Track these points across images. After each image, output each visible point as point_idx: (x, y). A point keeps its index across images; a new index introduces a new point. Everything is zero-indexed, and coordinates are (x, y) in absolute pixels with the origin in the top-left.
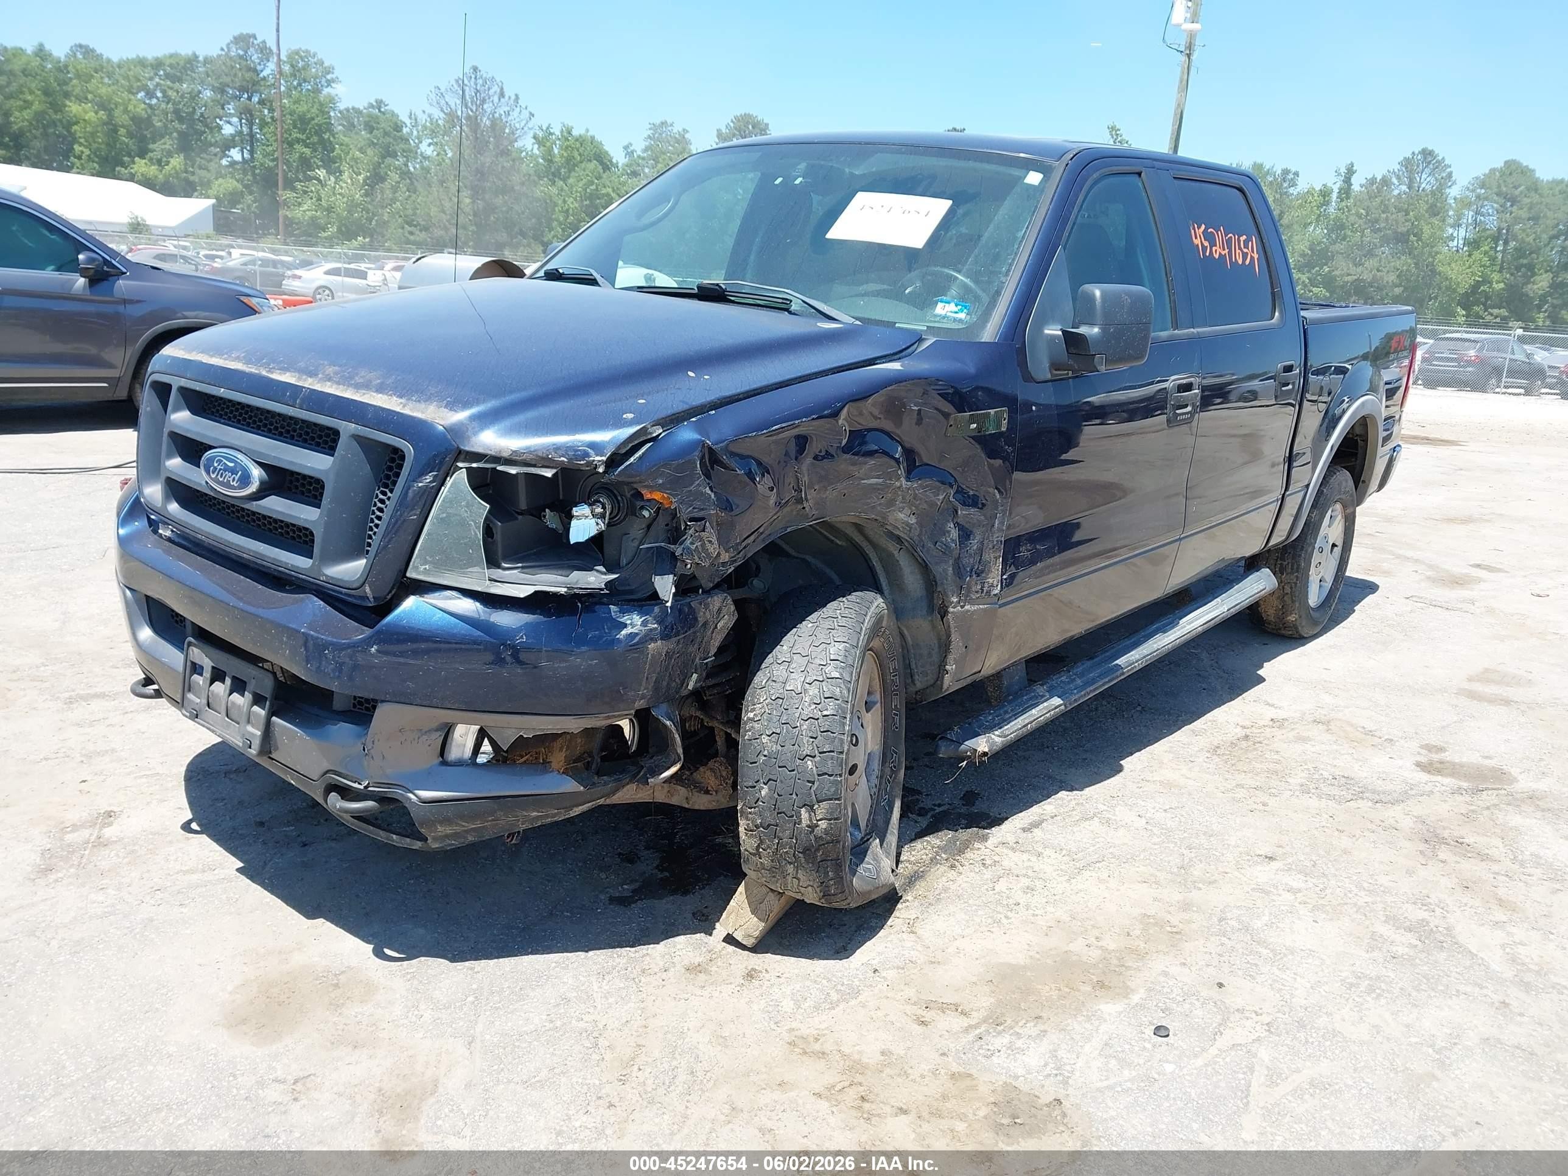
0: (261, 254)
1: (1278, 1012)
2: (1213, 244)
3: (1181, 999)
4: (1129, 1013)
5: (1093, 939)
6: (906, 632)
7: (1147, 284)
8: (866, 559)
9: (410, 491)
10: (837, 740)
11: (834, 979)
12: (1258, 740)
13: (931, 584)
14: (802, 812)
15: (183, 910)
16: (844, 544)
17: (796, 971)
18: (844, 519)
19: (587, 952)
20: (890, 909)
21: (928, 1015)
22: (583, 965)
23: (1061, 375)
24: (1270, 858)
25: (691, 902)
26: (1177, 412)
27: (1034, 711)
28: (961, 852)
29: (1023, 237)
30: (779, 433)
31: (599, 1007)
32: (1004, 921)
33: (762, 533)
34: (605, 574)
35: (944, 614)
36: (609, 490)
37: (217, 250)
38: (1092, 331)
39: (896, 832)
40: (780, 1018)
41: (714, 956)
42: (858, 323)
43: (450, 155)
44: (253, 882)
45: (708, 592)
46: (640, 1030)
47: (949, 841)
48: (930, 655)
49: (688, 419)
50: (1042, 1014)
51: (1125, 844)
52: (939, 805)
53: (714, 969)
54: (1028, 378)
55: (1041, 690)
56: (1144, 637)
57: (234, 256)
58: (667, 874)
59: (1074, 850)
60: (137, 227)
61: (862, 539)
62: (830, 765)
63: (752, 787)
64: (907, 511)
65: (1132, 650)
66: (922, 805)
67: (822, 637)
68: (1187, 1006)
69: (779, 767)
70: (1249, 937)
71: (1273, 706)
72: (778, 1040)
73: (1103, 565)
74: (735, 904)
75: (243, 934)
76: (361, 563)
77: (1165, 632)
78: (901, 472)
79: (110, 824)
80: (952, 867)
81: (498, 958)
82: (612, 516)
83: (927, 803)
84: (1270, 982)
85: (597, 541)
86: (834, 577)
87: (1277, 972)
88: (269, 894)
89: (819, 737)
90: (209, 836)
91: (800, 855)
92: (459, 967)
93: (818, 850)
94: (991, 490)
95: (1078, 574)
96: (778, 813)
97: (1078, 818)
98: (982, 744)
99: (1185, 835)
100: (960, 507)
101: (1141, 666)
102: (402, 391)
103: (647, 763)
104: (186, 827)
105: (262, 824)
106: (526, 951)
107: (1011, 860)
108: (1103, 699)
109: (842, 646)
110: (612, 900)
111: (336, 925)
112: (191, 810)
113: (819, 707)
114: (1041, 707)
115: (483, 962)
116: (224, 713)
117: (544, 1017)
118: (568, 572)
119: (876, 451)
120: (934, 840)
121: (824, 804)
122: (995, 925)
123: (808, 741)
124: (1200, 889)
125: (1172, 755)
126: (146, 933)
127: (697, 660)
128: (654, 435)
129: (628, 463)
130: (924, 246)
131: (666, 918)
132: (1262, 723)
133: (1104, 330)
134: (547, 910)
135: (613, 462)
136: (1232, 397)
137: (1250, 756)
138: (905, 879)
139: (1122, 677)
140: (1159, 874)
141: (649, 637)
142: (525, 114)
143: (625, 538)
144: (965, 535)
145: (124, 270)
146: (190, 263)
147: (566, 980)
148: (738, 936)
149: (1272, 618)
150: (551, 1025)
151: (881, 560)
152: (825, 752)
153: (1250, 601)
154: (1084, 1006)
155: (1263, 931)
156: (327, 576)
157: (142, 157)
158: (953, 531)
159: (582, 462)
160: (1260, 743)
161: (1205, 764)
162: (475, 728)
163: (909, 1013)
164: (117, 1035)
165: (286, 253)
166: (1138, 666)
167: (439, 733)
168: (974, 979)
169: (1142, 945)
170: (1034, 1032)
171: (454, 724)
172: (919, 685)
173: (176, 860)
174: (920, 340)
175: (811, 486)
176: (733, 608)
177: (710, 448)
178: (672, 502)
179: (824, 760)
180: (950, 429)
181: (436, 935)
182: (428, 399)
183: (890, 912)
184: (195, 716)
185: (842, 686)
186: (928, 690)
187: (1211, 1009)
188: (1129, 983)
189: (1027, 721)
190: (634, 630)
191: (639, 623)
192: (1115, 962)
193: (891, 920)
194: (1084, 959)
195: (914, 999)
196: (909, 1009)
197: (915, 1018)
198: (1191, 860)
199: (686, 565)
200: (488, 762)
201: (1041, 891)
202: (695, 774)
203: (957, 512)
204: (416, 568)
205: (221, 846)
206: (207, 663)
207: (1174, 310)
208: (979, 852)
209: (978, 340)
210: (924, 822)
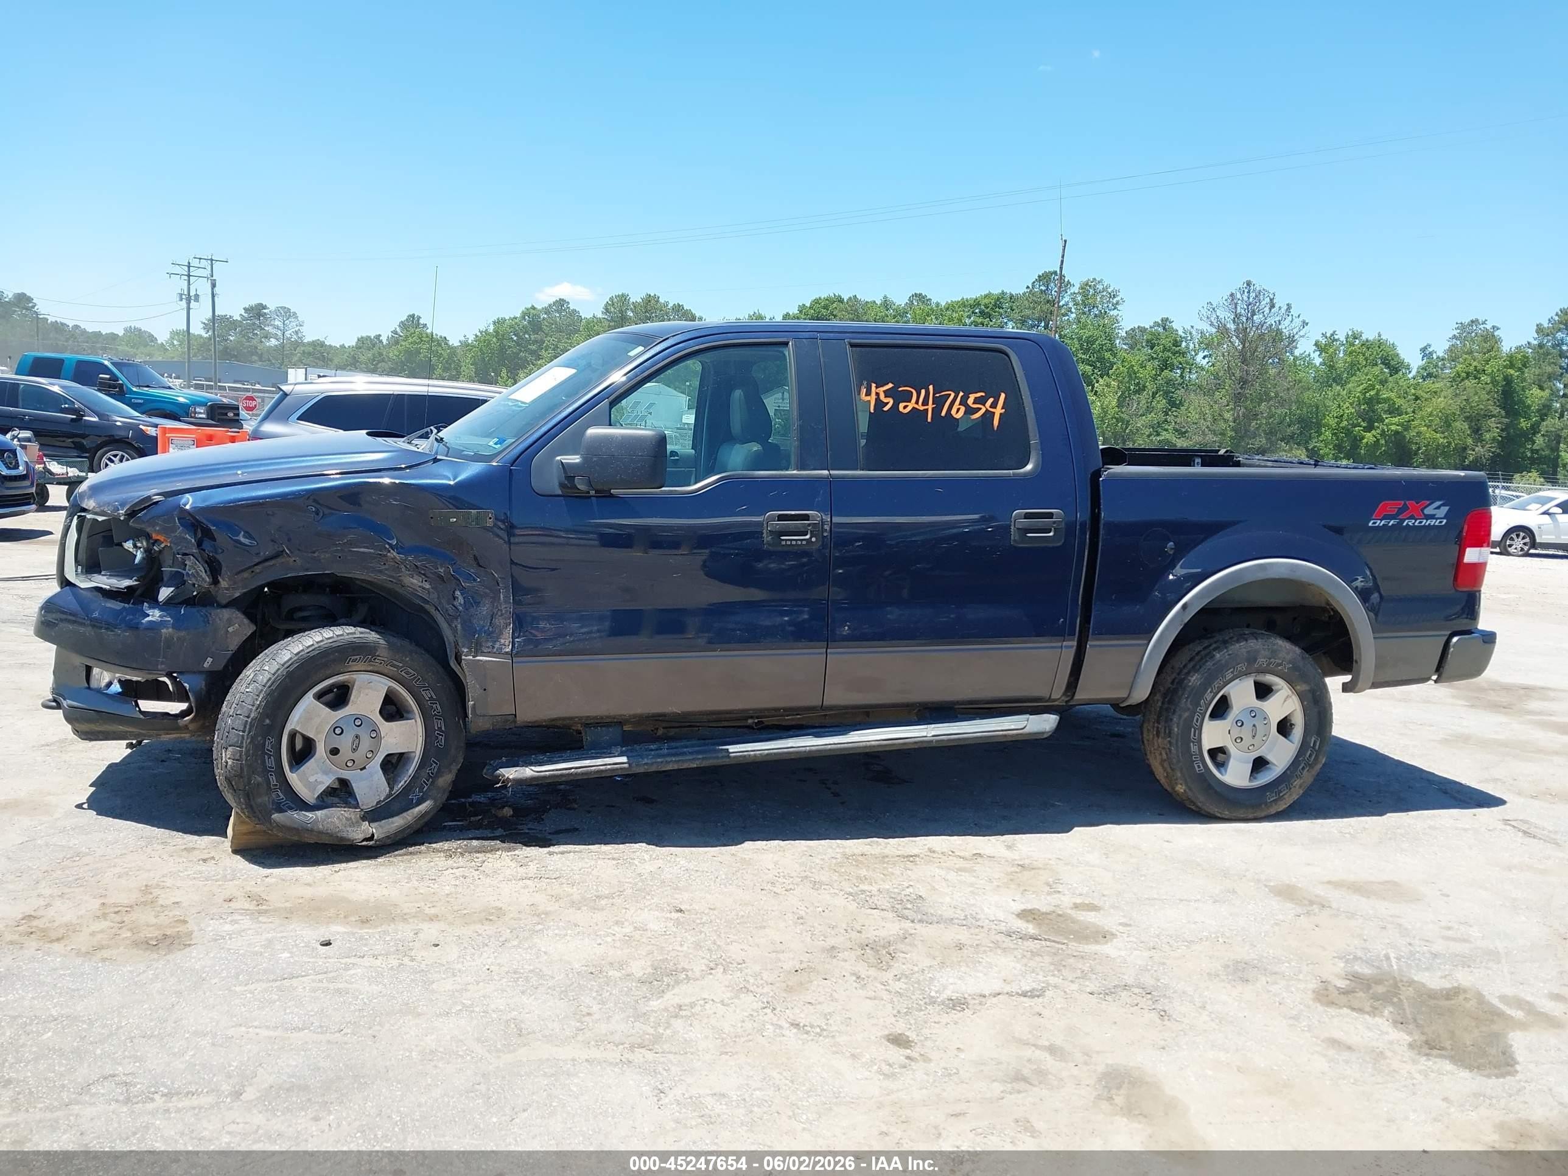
1: (429, 964)
2: (902, 400)
4: (338, 933)
23: (573, 493)
26: (783, 538)
27: (588, 761)
33: (258, 573)
34: (134, 582)
35: (459, 660)
45: (222, 608)
55: (617, 749)
64: (417, 578)
65: (757, 742)
94: (488, 570)
98: (511, 773)
100: (461, 580)
114: (600, 760)
118: (124, 579)
119: (354, 528)
127: (213, 649)
128: (156, 501)
129: (139, 515)
139: (729, 761)
141: (164, 625)
142: (1297, 322)
144: (475, 601)
158: (460, 597)
166: (752, 754)
167: (82, 669)
174: (436, 460)
176: (247, 621)
178: (168, 542)
187: (390, 949)
189: (570, 766)
190: (155, 619)
191: (159, 616)
192: (407, 917)
203: (460, 583)
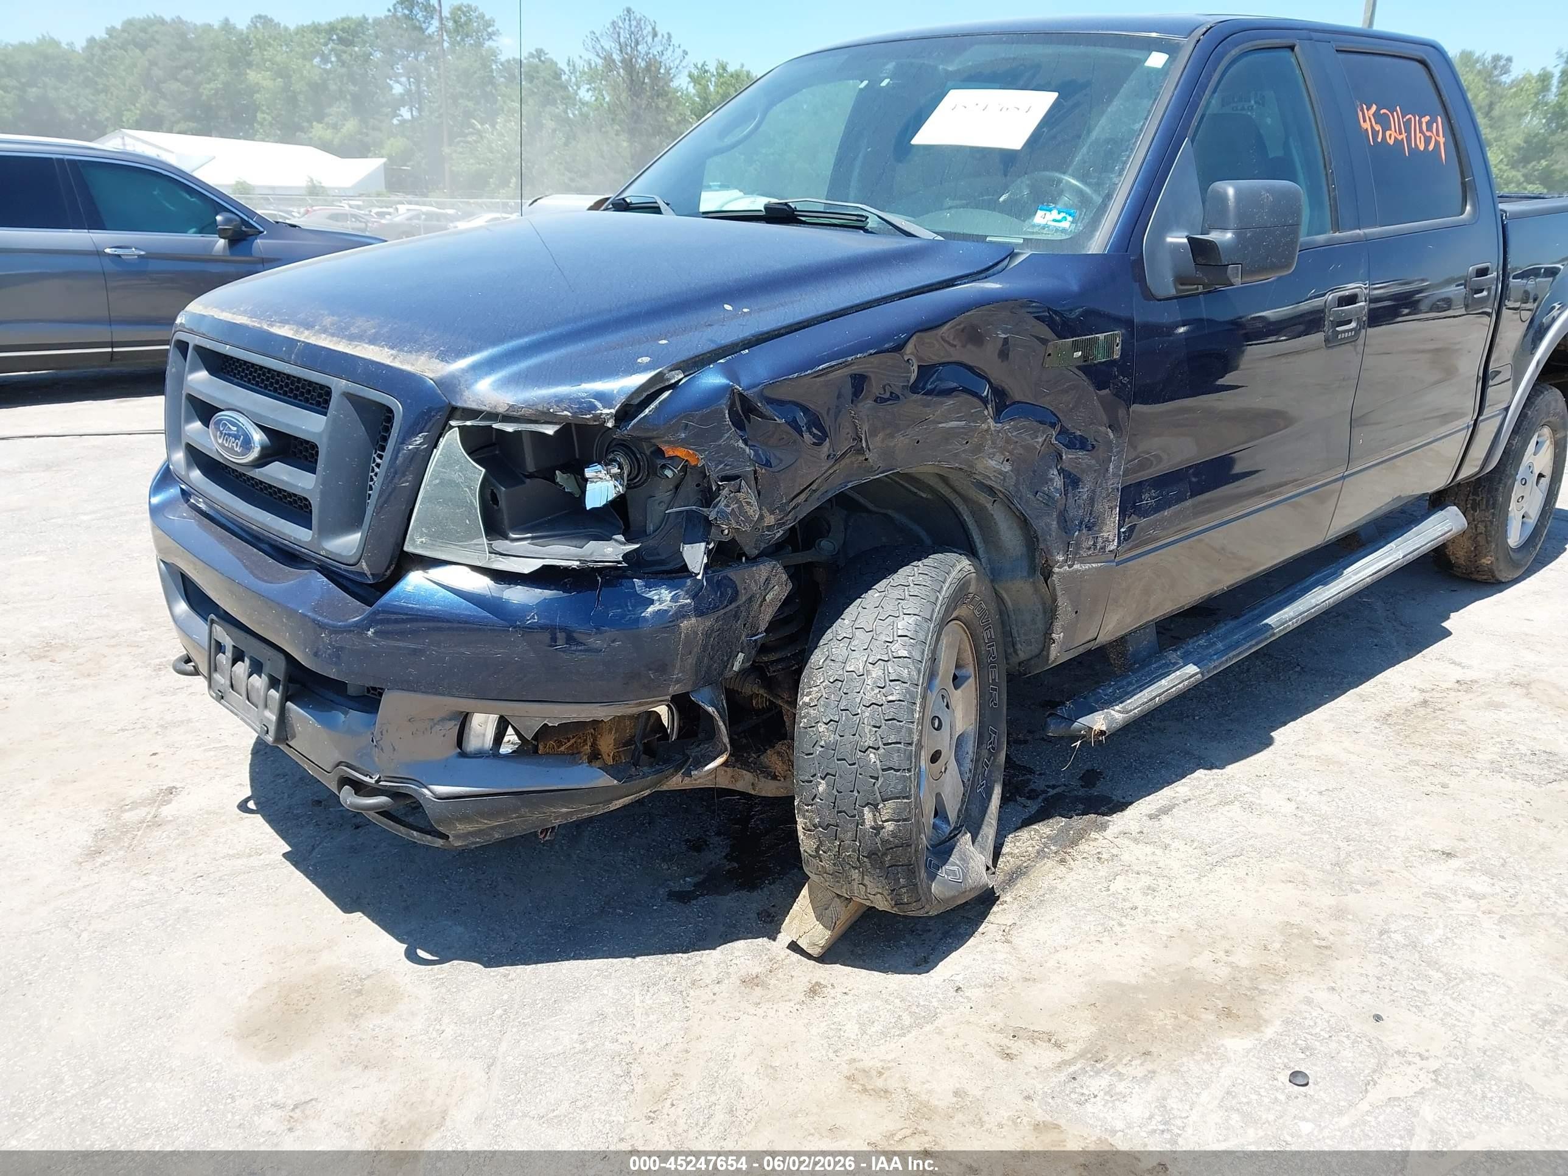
0: (425, 209)
1: (1450, 1055)
2: (1386, 127)
3: (1327, 1036)
4: (1259, 1052)
5: (1222, 953)
6: (1005, 596)
7: (1301, 176)
8: (957, 515)
9: (400, 455)
10: (904, 730)
11: (909, 998)
12: (1440, 706)
13: (1032, 540)
14: (865, 812)
15: (220, 899)
16: (929, 496)
17: (866, 987)
18: (922, 469)
19: (634, 957)
20: (984, 912)
21: (1015, 1046)
22: (627, 974)
23: (1188, 290)
24: (1448, 854)
25: (756, 900)
26: (1337, 329)
27: (1163, 681)
28: (1074, 843)
29: (1141, 130)
30: (828, 373)
31: (638, 1025)
32: (1117, 929)
33: (815, 491)
34: (624, 544)
35: (1047, 574)
36: (627, 447)
37: (387, 207)
38: (1224, 237)
39: (994, 823)
40: (840, 1045)
41: (775, 966)
42: (940, 238)
43: (607, 99)
44: (297, 868)
45: (753, 560)
46: (680, 1055)
47: (1061, 830)
48: (1033, 621)
49: (714, 361)
50: (1153, 1049)
51: (1269, 834)
52: (1054, 787)
53: (773, 982)
54: (1148, 295)
55: (1173, 656)
56: (1300, 591)
57: (400, 211)
58: (736, 865)
59: (1208, 841)
60: (315, 191)
61: (949, 490)
62: (896, 758)
63: (807, 782)
64: (999, 457)
65: (1286, 606)
66: (1033, 786)
67: (889, 608)
68: (1333, 1045)
69: (838, 760)
70: (1417, 955)
71: (1459, 664)
72: (835, 1072)
73: (1263, 505)
74: (798, 908)
75: (275, 928)
76: (355, 538)
77: (1325, 584)
78: (990, 411)
79: (169, 802)
80: (1063, 861)
81: (536, 963)
82: (631, 477)
83: (1039, 784)
84: (1441, 1015)
85: (618, 505)
86: (923, 534)
87: (1451, 1003)
88: (310, 882)
89: (883, 726)
90: (263, 816)
91: (865, 859)
92: (492, 974)
93: (885, 854)
94: (1103, 429)
95: (1232, 517)
96: (839, 812)
97: (1215, 802)
98: (1099, 721)
99: (1343, 823)
100: (1064, 450)
101: (1296, 625)
102: (396, 342)
103: (694, 752)
104: (243, 807)
105: (319, 802)
106: (568, 955)
107: (1134, 853)
108: (1257, 658)
109: (912, 620)
110: (674, 896)
111: (373, 920)
112: (252, 786)
113: (883, 691)
114: (1173, 676)
115: (520, 968)
116: (244, 695)
117: (575, 1037)
118: (583, 543)
119: (954, 390)
120: (1045, 829)
121: (890, 804)
122: (1106, 934)
123: (870, 731)
124: (1358, 892)
125: (1333, 725)
126: (178, 926)
127: (743, 637)
128: (673, 381)
129: (642, 415)
130: (1023, 147)
131: (727, 918)
132: (1444, 686)
133: (1240, 232)
134: (599, 906)
135: (626, 413)
136: (1423, 306)
137: (1428, 725)
138: (1005, 876)
139: (1273, 639)
140: (1308, 872)
141: (681, 614)
142: (679, 53)
143: (650, 501)
144: (1072, 481)
145: (262, 229)
146: (360, 222)
147: (605, 992)
148: (803, 944)
149: (1462, 561)
150: (582, 1046)
151: (973, 513)
152: (891, 744)
153: (1432, 546)
154: (1204, 1040)
155: (1436, 948)
156: (326, 550)
157: (320, 121)
158: (1057, 479)
159: (588, 416)
160: (1441, 709)
161: (1372, 736)
162: (493, 719)
163: (993, 1043)
164: (124, 1044)
165: (452, 207)
166: (1292, 625)
167: (453, 723)
168: (1074, 1002)
169: (1282, 962)
170: (1140, 1072)
171: (468, 713)
172: (1022, 656)
173: (225, 843)
174: (1012, 255)
175: (874, 432)
176: (784, 577)
177: (740, 394)
178: (696, 459)
179: (889, 754)
180: (1048, 359)
181: (476, 934)
182: (420, 350)
183: (983, 916)
184: (221, 698)
185: (911, 666)
186: (1033, 662)
187: (1364, 1050)
188: (1262, 1012)
189: (1154, 694)
190: (664, 607)
191: (669, 599)
192: (1246, 982)
193: (983, 925)
194: (1209, 978)
195: (1001, 1025)
196: (993, 1037)
197: (999, 1049)
198: (1348, 854)
199: (722, 531)
200: (513, 752)
201: (1164, 891)
202: (762, 757)
203: (1061, 457)
204: (413, 540)
205: (273, 828)
206: (228, 642)
207: (1334, 209)
208: (1095, 844)
209: (1084, 252)
210: (1033, 807)
